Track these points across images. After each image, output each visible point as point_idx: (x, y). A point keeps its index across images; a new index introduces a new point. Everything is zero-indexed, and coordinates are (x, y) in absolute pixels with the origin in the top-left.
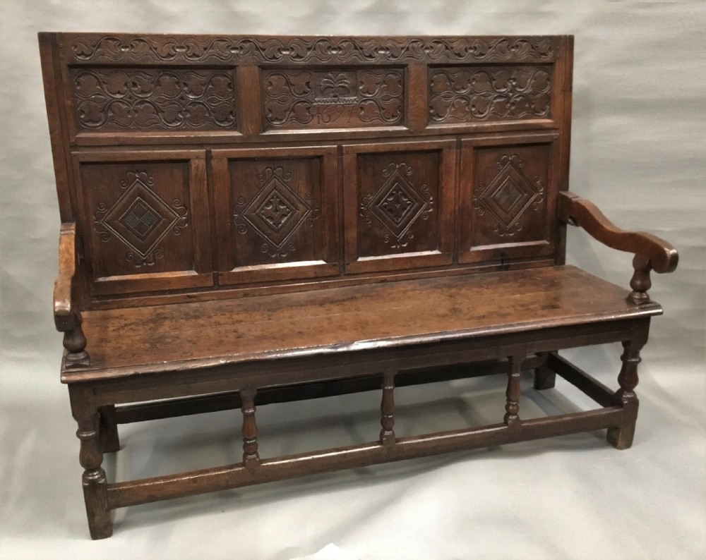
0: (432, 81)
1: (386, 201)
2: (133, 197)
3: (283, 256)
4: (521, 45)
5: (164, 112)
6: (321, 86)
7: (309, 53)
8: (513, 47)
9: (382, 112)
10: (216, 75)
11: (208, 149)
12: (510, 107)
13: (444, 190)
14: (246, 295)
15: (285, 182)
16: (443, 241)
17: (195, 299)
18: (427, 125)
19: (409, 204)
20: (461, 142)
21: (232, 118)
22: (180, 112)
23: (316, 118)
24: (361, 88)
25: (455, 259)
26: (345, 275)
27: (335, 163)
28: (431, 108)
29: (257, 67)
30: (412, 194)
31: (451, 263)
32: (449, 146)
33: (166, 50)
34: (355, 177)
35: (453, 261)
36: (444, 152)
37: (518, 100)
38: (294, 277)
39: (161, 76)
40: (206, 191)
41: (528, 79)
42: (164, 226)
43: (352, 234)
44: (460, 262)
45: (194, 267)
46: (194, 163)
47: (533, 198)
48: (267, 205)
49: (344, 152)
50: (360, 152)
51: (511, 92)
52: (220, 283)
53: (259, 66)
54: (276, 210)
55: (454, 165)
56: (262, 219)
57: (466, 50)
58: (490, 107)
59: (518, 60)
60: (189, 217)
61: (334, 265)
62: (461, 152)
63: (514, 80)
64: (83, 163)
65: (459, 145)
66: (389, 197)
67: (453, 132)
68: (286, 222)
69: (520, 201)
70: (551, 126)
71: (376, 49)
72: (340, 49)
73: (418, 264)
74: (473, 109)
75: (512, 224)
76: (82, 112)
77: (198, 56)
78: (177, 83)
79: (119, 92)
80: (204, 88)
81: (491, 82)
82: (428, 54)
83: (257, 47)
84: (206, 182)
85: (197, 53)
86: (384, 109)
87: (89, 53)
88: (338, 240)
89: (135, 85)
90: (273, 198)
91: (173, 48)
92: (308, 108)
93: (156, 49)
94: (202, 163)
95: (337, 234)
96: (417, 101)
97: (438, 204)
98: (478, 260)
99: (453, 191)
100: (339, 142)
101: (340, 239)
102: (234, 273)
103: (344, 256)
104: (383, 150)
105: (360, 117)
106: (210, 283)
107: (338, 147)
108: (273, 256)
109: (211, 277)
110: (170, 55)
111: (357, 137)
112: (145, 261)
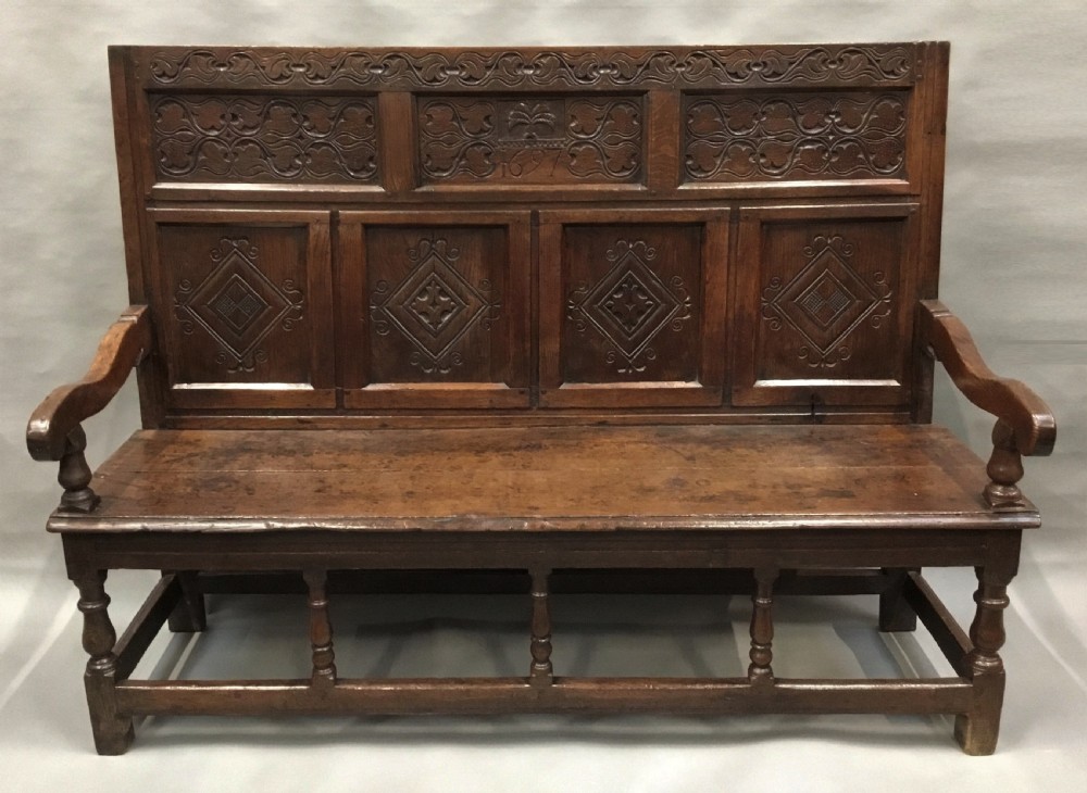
0: (691, 116)
1: (611, 298)
2: (228, 273)
3: (443, 372)
4: (849, 58)
5: (274, 155)
6: (508, 121)
7: (488, 73)
8: (833, 62)
9: (607, 161)
10: (351, 105)
11: (334, 209)
12: (830, 158)
13: (708, 287)
14: (384, 426)
15: (450, 263)
16: (705, 367)
17: (308, 426)
18: (681, 183)
19: (650, 306)
20: (739, 211)
21: (372, 165)
22: (297, 156)
23: (499, 170)
24: (573, 125)
25: (727, 397)
26: (539, 409)
27: (527, 236)
28: (689, 157)
29: (409, 95)
30: (654, 289)
31: (719, 404)
32: (718, 217)
33: (277, 70)
34: (557, 259)
35: (723, 401)
36: (708, 226)
37: (845, 146)
38: (458, 405)
39: (273, 105)
40: (329, 270)
41: (863, 114)
42: (269, 317)
43: (551, 347)
44: (735, 404)
45: (309, 378)
46: (314, 230)
47: (873, 307)
48: (421, 294)
49: (542, 221)
50: (567, 221)
51: (832, 133)
52: (346, 405)
53: (413, 93)
54: (434, 304)
55: (726, 249)
56: (411, 312)
57: (748, 66)
58: (794, 157)
59: (844, 83)
60: (305, 305)
61: (522, 393)
62: (738, 229)
63: (838, 114)
64: (160, 224)
65: (735, 216)
66: (616, 292)
67: (725, 196)
68: (449, 321)
69: (847, 313)
70: (904, 191)
71: (595, 67)
72: (537, 66)
73: (662, 401)
74: (762, 161)
75: (832, 347)
76: (163, 154)
77: (323, 78)
78: (295, 115)
79: (213, 128)
80: (333, 123)
81: (794, 118)
82: (682, 73)
83: (409, 65)
84: (329, 257)
85: (320, 74)
86: (608, 157)
87: (173, 74)
88: (528, 353)
89: (235, 117)
90: (429, 284)
91: (288, 66)
92: (487, 155)
93: (263, 68)
94: (324, 230)
95: (528, 345)
96: (663, 146)
97: (699, 308)
98: (767, 403)
99: (724, 289)
100: (535, 207)
101: (531, 353)
102: (366, 392)
103: (538, 380)
104: (605, 220)
105: (571, 169)
106: (331, 404)
107: (532, 214)
108: (428, 371)
109: (333, 396)
110: (282, 77)
111: (564, 199)
112: (240, 364)
